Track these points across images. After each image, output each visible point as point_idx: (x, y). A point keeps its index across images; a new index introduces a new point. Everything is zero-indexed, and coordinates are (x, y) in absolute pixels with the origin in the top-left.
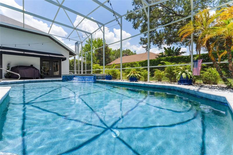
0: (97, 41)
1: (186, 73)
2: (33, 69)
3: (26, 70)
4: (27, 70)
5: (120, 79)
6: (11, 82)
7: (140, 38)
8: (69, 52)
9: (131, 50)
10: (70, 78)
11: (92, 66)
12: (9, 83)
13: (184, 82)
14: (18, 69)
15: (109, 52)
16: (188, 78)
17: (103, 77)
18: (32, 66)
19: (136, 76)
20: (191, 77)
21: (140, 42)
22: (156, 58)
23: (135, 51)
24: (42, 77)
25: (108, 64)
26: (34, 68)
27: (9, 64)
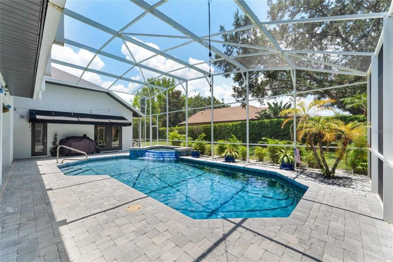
0: (161, 82)
1: (287, 157)
2: (88, 141)
3: (79, 142)
4: (81, 142)
5: (210, 155)
6: (73, 163)
7: (232, 88)
8: (132, 113)
9: (216, 98)
10: (141, 154)
11: (167, 134)
12: (71, 164)
13: (286, 167)
14: (70, 141)
15: (184, 102)
16: (289, 163)
17: (187, 153)
18: (85, 135)
19: (233, 156)
20: (292, 162)
21: (233, 94)
22: (256, 117)
23: (223, 100)
24: (98, 152)
25: (181, 122)
26: (88, 138)
27: (56, 135)
